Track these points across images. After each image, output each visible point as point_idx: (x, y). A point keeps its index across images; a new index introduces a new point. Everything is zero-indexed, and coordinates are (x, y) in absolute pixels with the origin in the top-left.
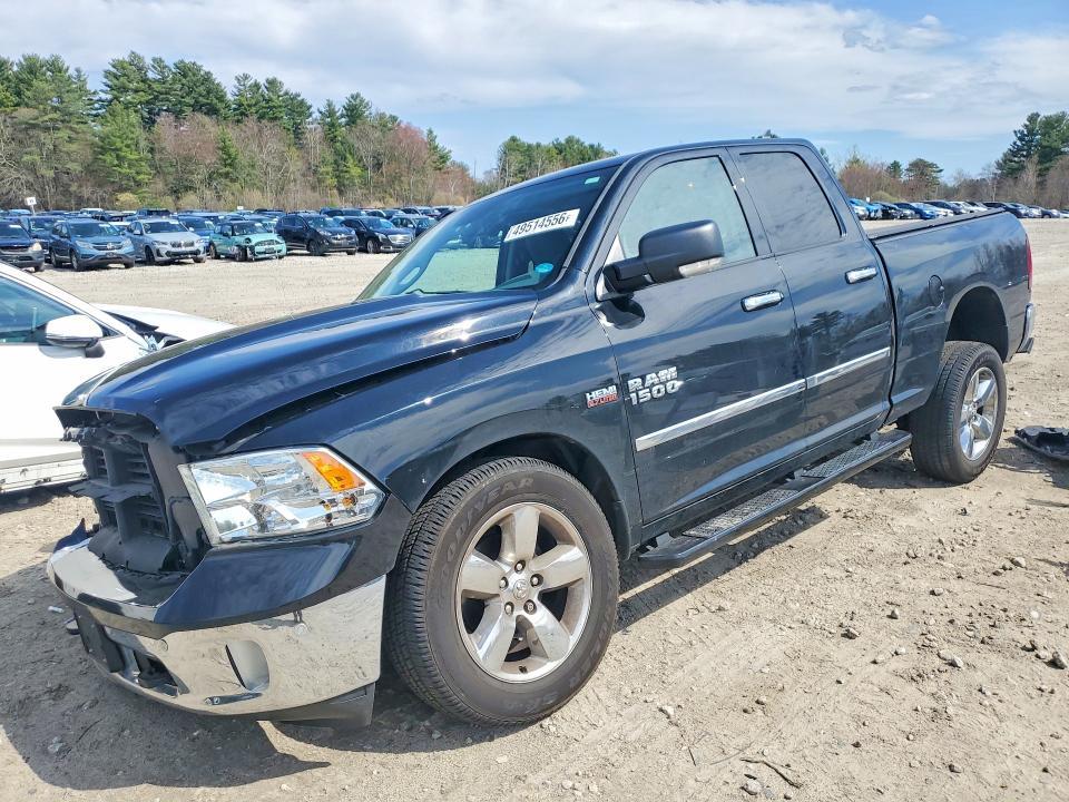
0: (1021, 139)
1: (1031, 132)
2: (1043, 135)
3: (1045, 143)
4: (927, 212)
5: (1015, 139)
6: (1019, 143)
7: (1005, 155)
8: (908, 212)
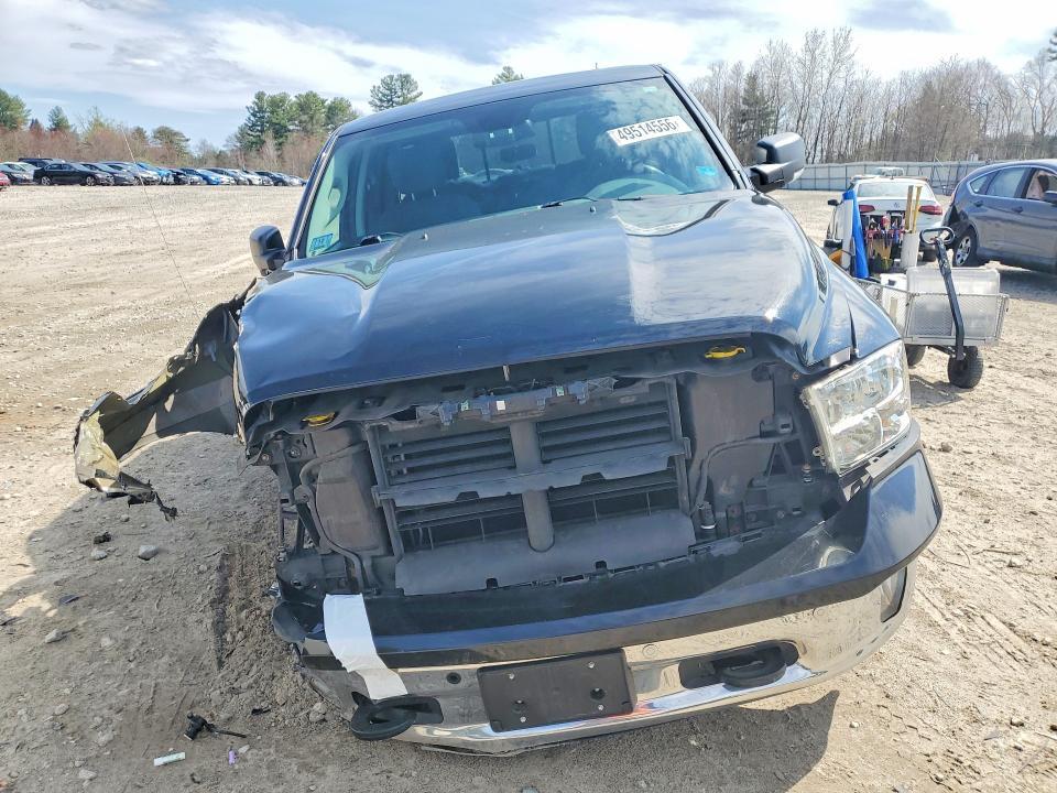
0: (255, 116)
1: (261, 110)
2: (272, 112)
3: (274, 121)
4: (213, 178)
5: (248, 114)
6: (252, 118)
7: (241, 129)
8: (196, 178)
